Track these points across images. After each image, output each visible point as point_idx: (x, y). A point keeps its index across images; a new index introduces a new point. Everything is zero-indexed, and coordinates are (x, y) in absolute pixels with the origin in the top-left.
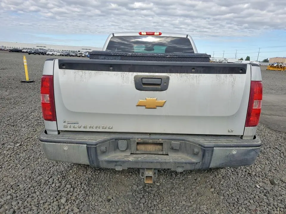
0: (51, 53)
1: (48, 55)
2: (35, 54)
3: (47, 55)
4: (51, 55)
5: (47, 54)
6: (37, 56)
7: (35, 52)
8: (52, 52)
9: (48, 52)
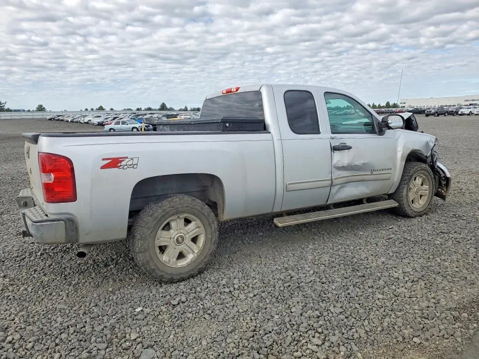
0: (467, 111)
1: (462, 114)
2: (436, 115)
3: (460, 115)
4: (468, 115)
5: (459, 113)
6: (441, 117)
7: (437, 112)
8: (470, 110)
9: (462, 110)
